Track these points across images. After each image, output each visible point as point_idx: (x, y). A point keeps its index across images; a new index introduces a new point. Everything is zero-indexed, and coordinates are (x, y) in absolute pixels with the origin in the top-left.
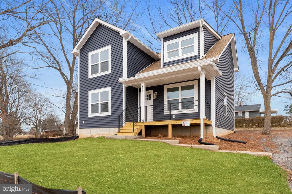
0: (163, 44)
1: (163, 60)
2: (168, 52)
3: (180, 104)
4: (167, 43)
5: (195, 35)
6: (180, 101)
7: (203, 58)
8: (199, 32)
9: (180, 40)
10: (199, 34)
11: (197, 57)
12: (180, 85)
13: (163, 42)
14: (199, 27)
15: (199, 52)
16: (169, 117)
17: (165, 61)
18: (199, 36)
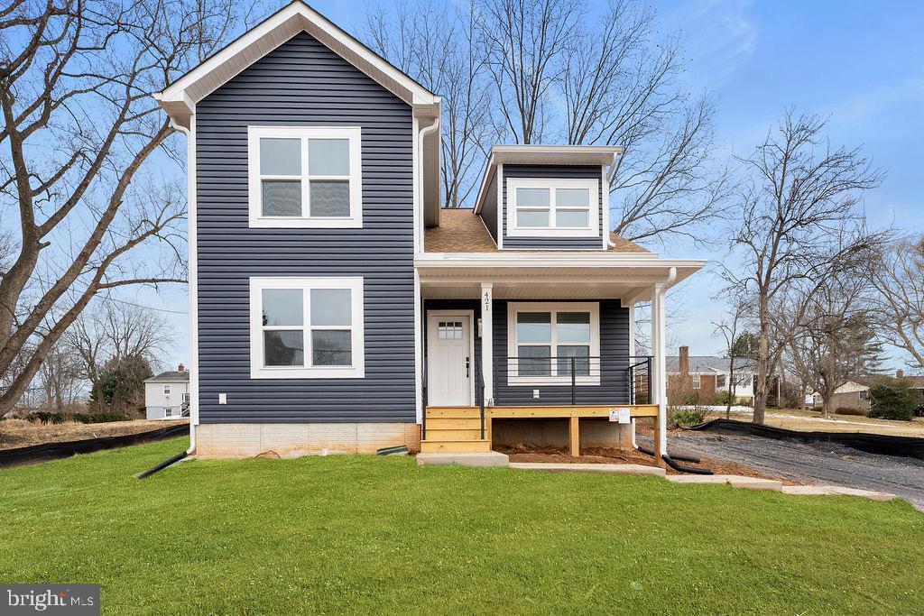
0: (505, 182)
1: (505, 229)
2: (518, 210)
3: (554, 361)
4: (514, 184)
5: (590, 184)
6: (554, 353)
7: (610, 249)
8: (600, 179)
9: (553, 185)
10: (600, 183)
11: (594, 243)
12: (554, 309)
13: (505, 177)
14: (600, 167)
15: (601, 230)
16: (523, 395)
17: (510, 234)
18: (600, 188)
